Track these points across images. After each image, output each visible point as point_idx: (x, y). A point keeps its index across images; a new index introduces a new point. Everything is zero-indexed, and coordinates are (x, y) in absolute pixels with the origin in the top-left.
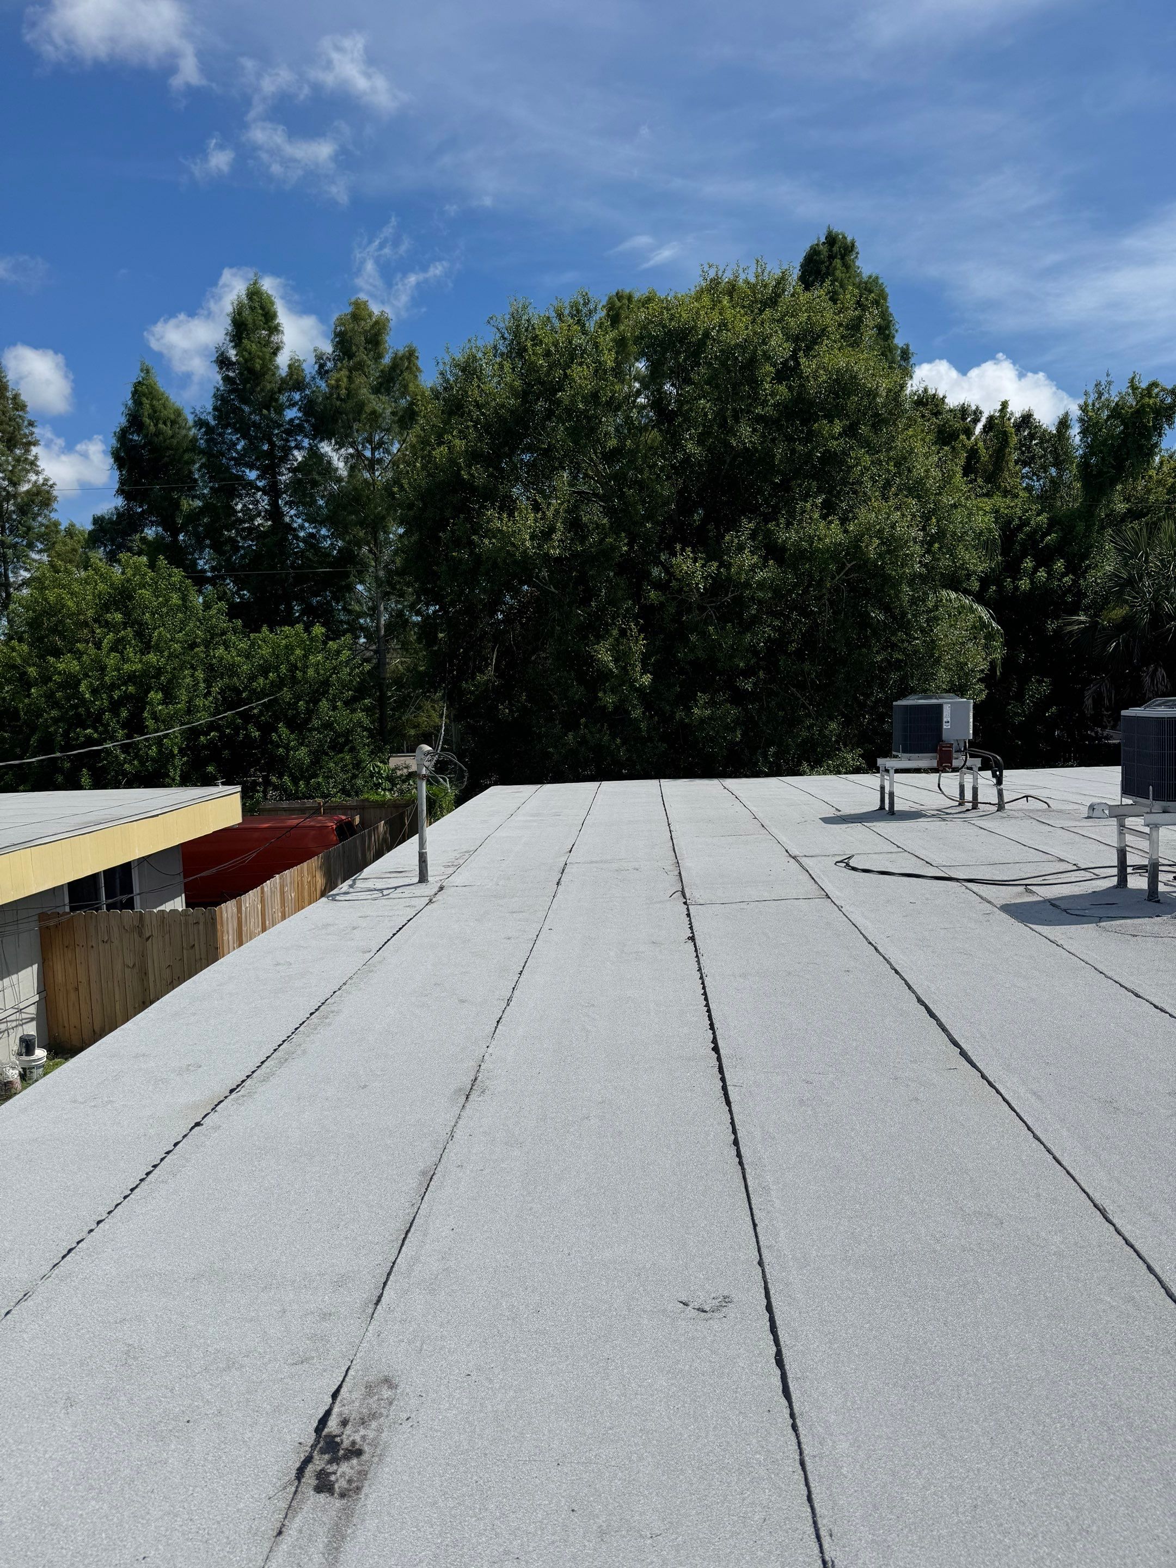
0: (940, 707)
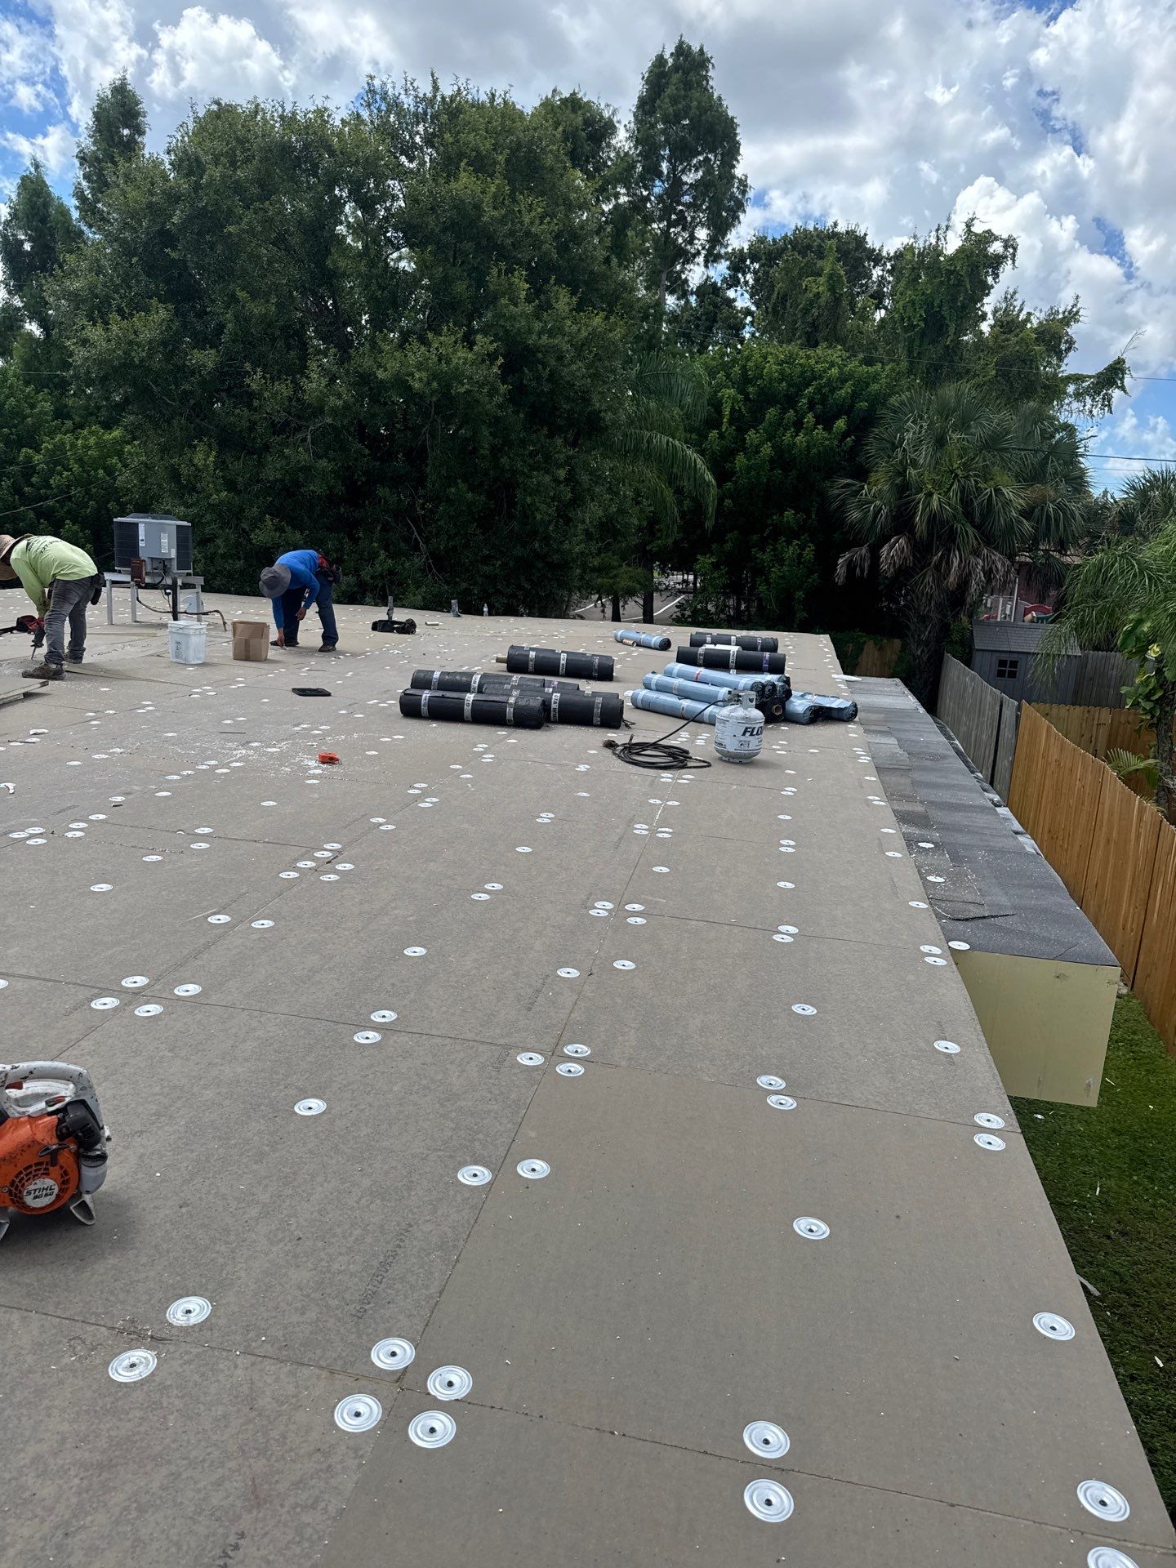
0: (136, 525)
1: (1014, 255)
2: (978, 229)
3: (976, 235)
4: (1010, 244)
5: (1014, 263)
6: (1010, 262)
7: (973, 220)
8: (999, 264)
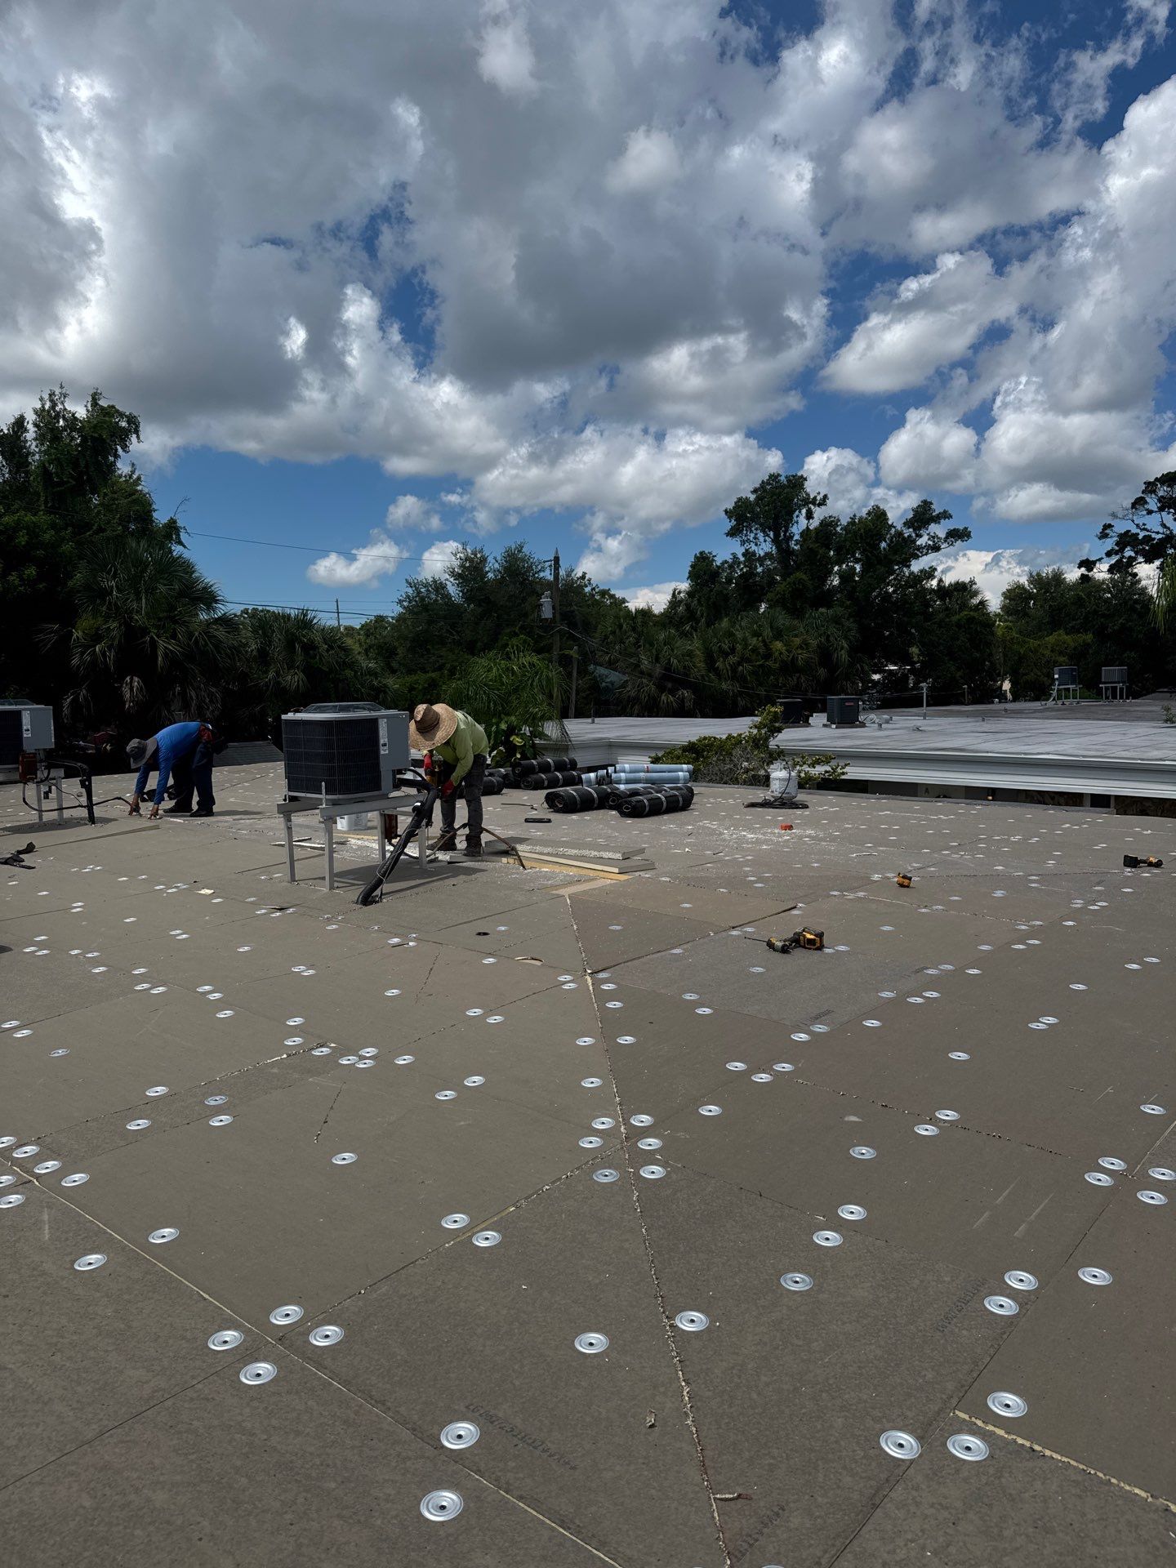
0: (18, 714)
1: (137, 432)
2: (103, 403)
3: (102, 408)
4: (133, 421)
5: (138, 437)
6: (134, 436)
7: (95, 394)
8: (127, 436)
